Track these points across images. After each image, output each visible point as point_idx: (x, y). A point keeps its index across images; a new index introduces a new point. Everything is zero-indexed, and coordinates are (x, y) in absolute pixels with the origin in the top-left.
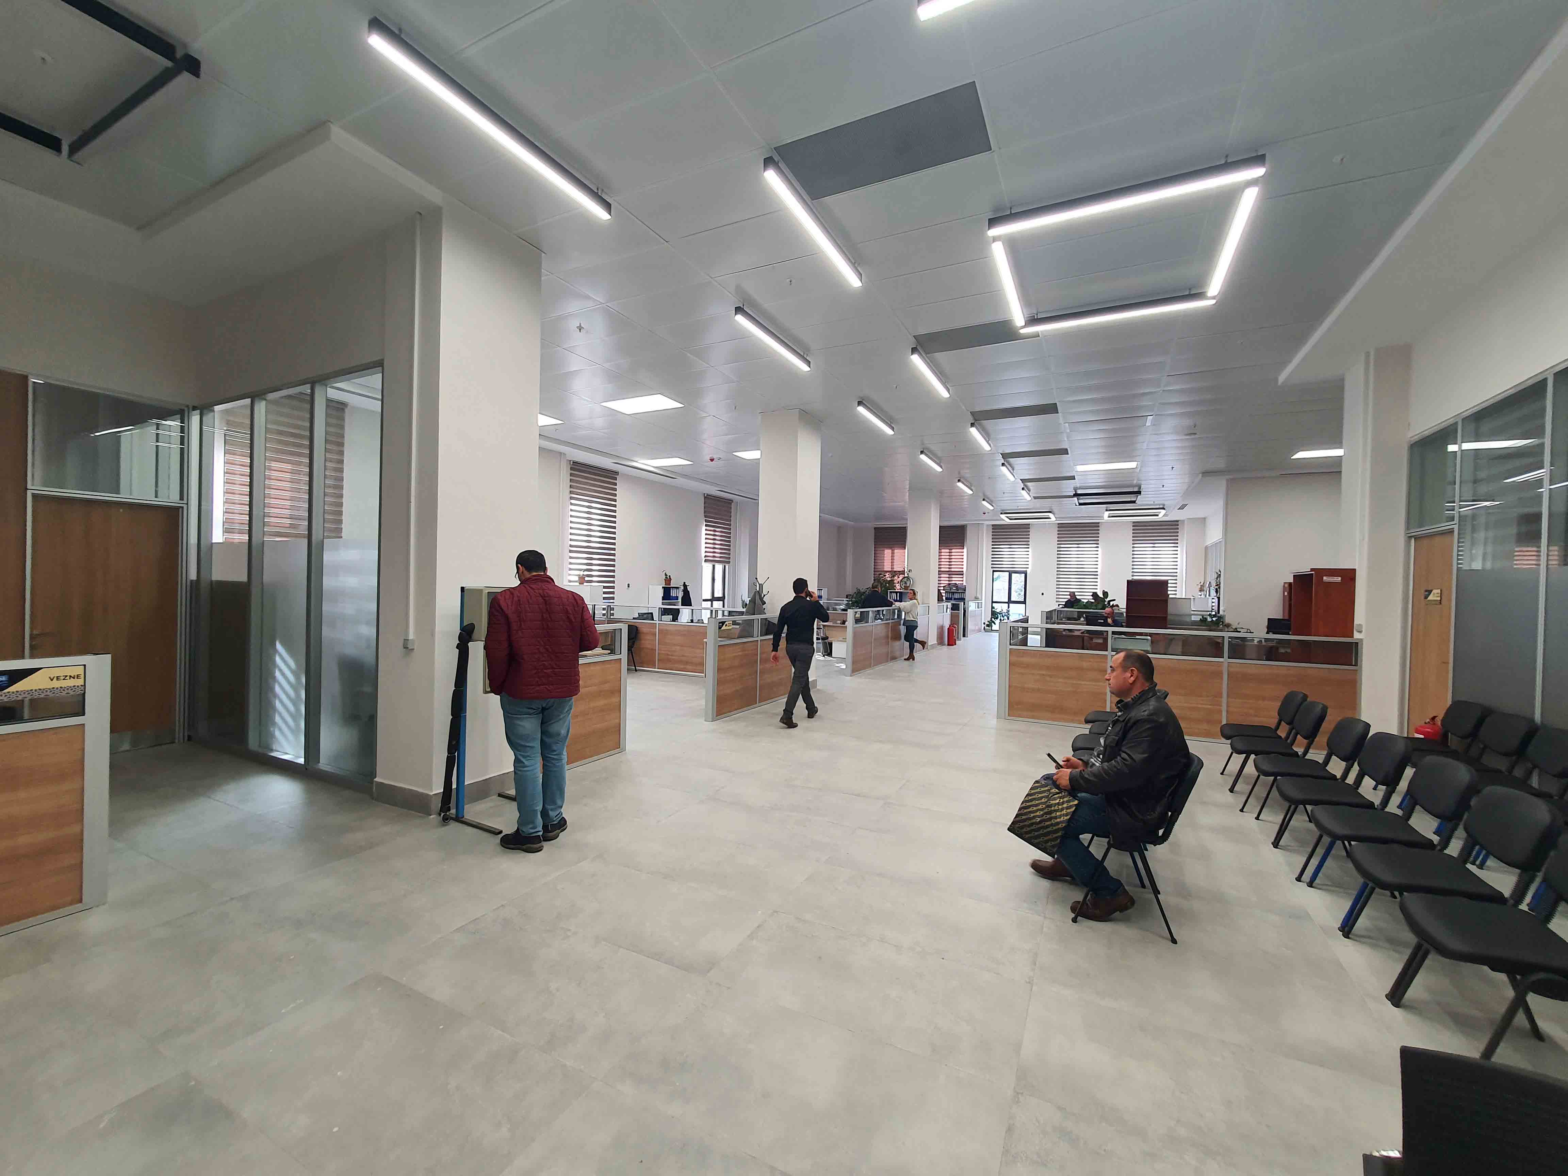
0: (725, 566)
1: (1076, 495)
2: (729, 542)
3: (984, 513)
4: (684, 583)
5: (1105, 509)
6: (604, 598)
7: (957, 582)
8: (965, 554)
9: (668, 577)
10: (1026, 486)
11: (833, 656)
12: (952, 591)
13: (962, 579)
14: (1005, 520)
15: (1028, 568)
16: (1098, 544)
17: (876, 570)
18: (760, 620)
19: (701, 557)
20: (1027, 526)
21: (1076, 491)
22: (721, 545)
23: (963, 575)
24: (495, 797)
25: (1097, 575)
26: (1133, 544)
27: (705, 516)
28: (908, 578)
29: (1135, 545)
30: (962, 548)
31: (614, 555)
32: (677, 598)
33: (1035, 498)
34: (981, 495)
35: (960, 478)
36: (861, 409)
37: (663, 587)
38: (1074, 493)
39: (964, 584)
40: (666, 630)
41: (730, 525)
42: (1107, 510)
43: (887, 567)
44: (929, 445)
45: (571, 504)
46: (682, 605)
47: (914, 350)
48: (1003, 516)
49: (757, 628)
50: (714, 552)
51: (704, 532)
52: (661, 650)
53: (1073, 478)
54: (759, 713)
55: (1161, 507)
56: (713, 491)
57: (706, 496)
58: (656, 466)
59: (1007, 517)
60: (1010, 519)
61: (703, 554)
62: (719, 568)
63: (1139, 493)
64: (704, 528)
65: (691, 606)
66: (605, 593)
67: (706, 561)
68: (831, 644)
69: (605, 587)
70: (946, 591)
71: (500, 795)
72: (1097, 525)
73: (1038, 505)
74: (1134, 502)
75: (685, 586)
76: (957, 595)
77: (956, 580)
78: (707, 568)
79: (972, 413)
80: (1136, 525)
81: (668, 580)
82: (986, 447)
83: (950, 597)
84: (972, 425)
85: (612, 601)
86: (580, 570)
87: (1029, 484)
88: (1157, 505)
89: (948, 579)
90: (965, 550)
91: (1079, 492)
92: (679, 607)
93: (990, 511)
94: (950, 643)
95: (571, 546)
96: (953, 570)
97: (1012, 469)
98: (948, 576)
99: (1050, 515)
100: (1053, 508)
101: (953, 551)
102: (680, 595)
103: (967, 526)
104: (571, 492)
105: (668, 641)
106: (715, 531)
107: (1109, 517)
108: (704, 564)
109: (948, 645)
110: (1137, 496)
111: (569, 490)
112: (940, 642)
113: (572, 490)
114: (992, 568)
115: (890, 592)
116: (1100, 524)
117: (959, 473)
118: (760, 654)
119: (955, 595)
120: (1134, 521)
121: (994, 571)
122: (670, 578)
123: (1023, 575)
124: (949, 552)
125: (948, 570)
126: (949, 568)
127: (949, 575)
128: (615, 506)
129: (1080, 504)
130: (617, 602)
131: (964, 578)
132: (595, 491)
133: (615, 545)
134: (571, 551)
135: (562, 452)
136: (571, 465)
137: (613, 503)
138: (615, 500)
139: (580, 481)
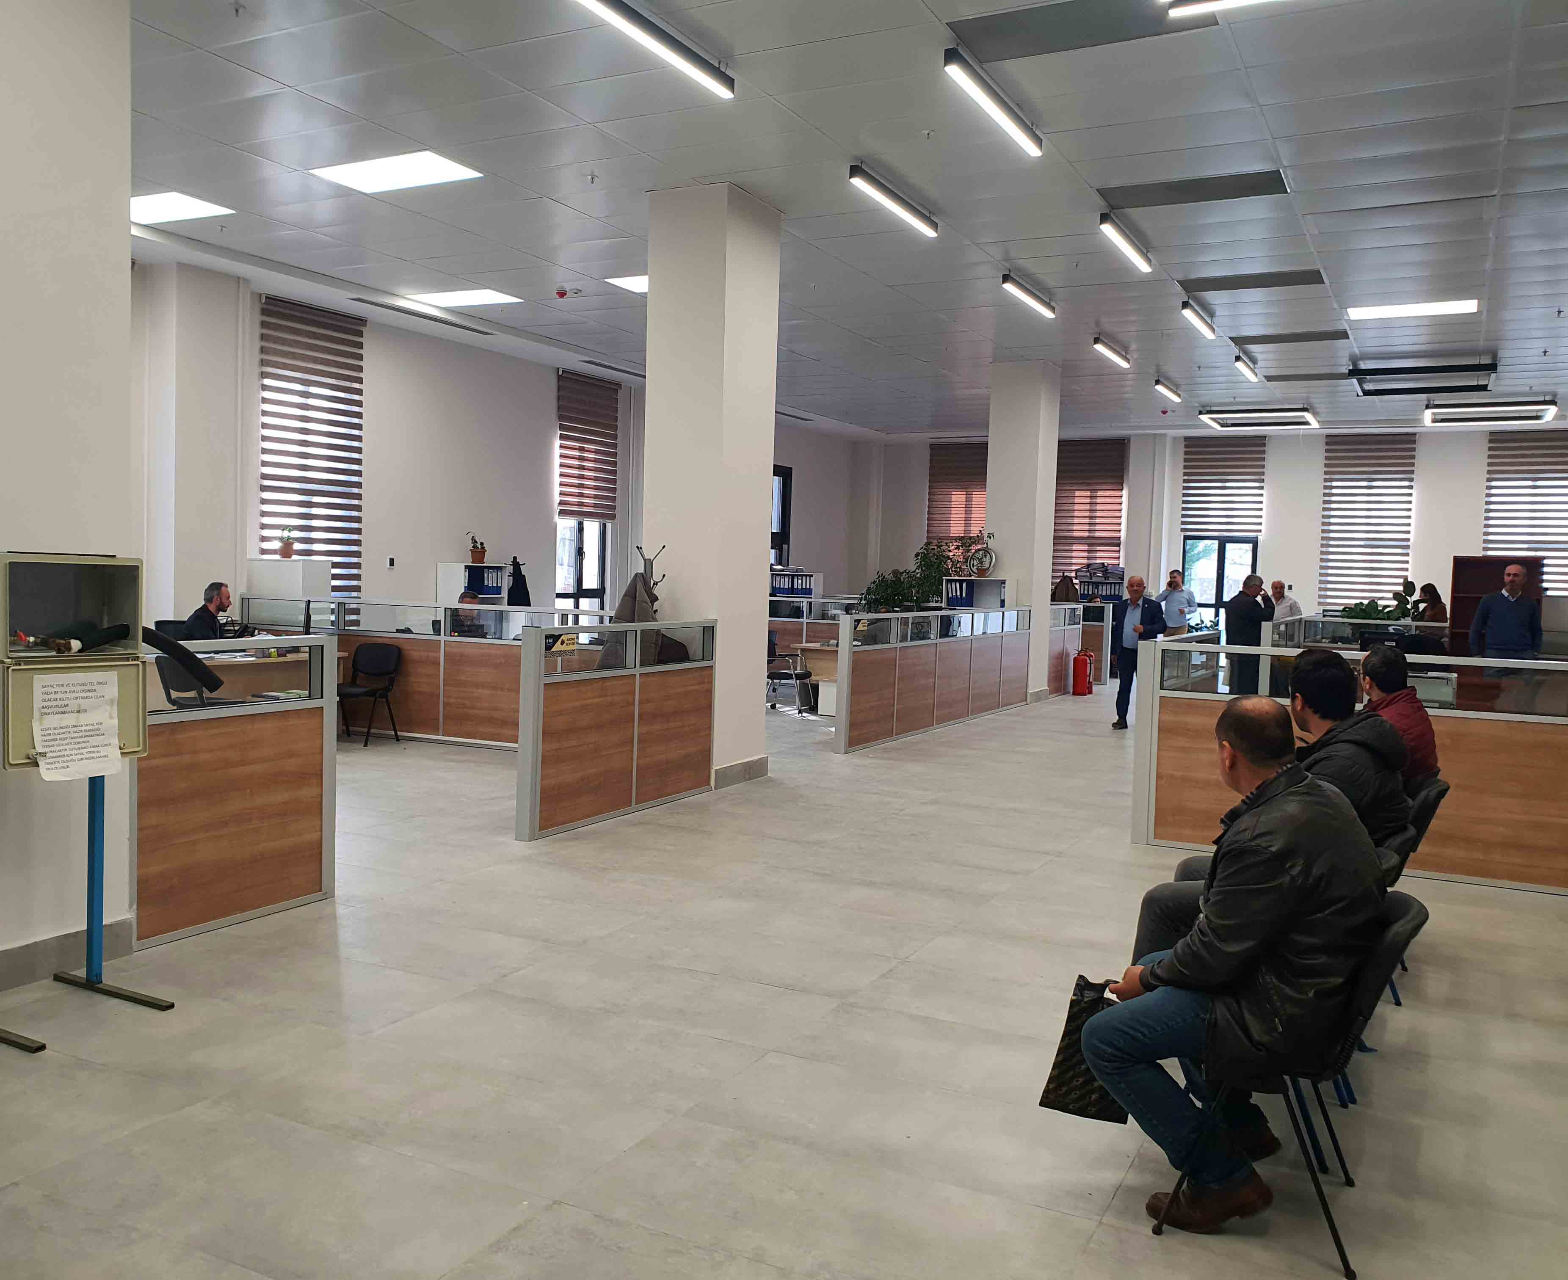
0: (604, 525)
1: (1356, 373)
2: (614, 473)
3: (1164, 412)
4: (515, 558)
5: (1426, 403)
6: (335, 589)
7: (1106, 561)
8: (1125, 500)
9: (479, 546)
10: (1246, 353)
11: (819, 713)
12: (1094, 580)
13: (1116, 555)
14: (1210, 425)
15: (1260, 531)
16: (1411, 480)
17: (931, 535)
18: (639, 633)
19: (552, 506)
20: (1260, 441)
21: (1355, 364)
22: (596, 479)
23: (1119, 545)
24: (49, 982)
25: (1408, 547)
26: (1489, 480)
27: (561, 418)
28: (987, 551)
29: (1494, 484)
30: (1120, 487)
31: (359, 497)
32: (498, 590)
33: (1269, 378)
34: (1152, 370)
35: (1100, 334)
36: (858, 182)
37: (466, 567)
38: (1351, 368)
39: (1121, 566)
40: (462, 655)
41: (615, 437)
42: (1427, 407)
43: (956, 529)
44: (1020, 262)
45: (265, 388)
46: (509, 604)
47: (951, 56)
48: (1205, 418)
49: (633, 651)
50: (581, 495)
51: (557, 451)
52: (449, 697)
53: (1344, 335)
54: (634, 824)
55: (1548, 398)
56: (575, 362)
57: (560, 373)
58: (442, 306)
59: (1212, 419)
60: (1222, 426)
61: (557, 499)
62: (592, 528)
63: (1492, 367)
64: (558, 442)
65: (529, 605)
66: (335, 577)
67: (562, 513)
68: (815, 688)
69: (335, 565)
70: (1082, 580)
71: (57, 978)
72: (1409, 439)
73: (1278, 394)
74: (1484, 388)
75: (516, 565)
76: (1104, 588)
77: (1104, 556)
78: (565, 526)
79: (1102, 192)
80: (1496, 437)
81: (478, 551)
82: (1144, 267)
83: (1090, 593)
84: (1104, 218)
85: (354, 594)
86: (284, 528)
87: (1254, 348)
88: (1536, 394)
89: (1086, 554)
90: (1125, 493)
91: (1363, 366)
92: (504, 607)
93: (1175, 408)
94: (1079, 691)
95: (265, 477)
96: (1097, 534)
97: (1208, 312)
98: (1086, 548)
99: (1308, 416)
100: (1312, 400)
101: (1100, 493)
102: (506, 583)
103: (1129, 441)
104: (263, 363)
105: (464, 678)
106: (582, 449)
107: (1434, 421)
108: (557, 519)
109: (1074, 694)
110: (1490, 375)
111: (257, 357)
112: (1058, 685)
113: (265, 357)
114: (1183, 530)
115: (948, 581)
116: (1417, 436)
117: (1097, 323)
118: (640, 703)
119: (1100, 587)
120: (1493, 429)
121: (1186, 538)
122: (483, 548)
123: (1249, 546)
124: (1091, 497)
125: (1086, 534)
126: (1089, 531)
127: (1089, 545)
128: (359, 392)
129: (1367, 393)
130: (365, 595)
131: (1121, 552)
132: (316, 360)
133: (361, 476)
134: (264, 489)
135: (239, 275)
136: (265, 303)
137: (356, 385)
138: (360, 381)
139: (284, 339)
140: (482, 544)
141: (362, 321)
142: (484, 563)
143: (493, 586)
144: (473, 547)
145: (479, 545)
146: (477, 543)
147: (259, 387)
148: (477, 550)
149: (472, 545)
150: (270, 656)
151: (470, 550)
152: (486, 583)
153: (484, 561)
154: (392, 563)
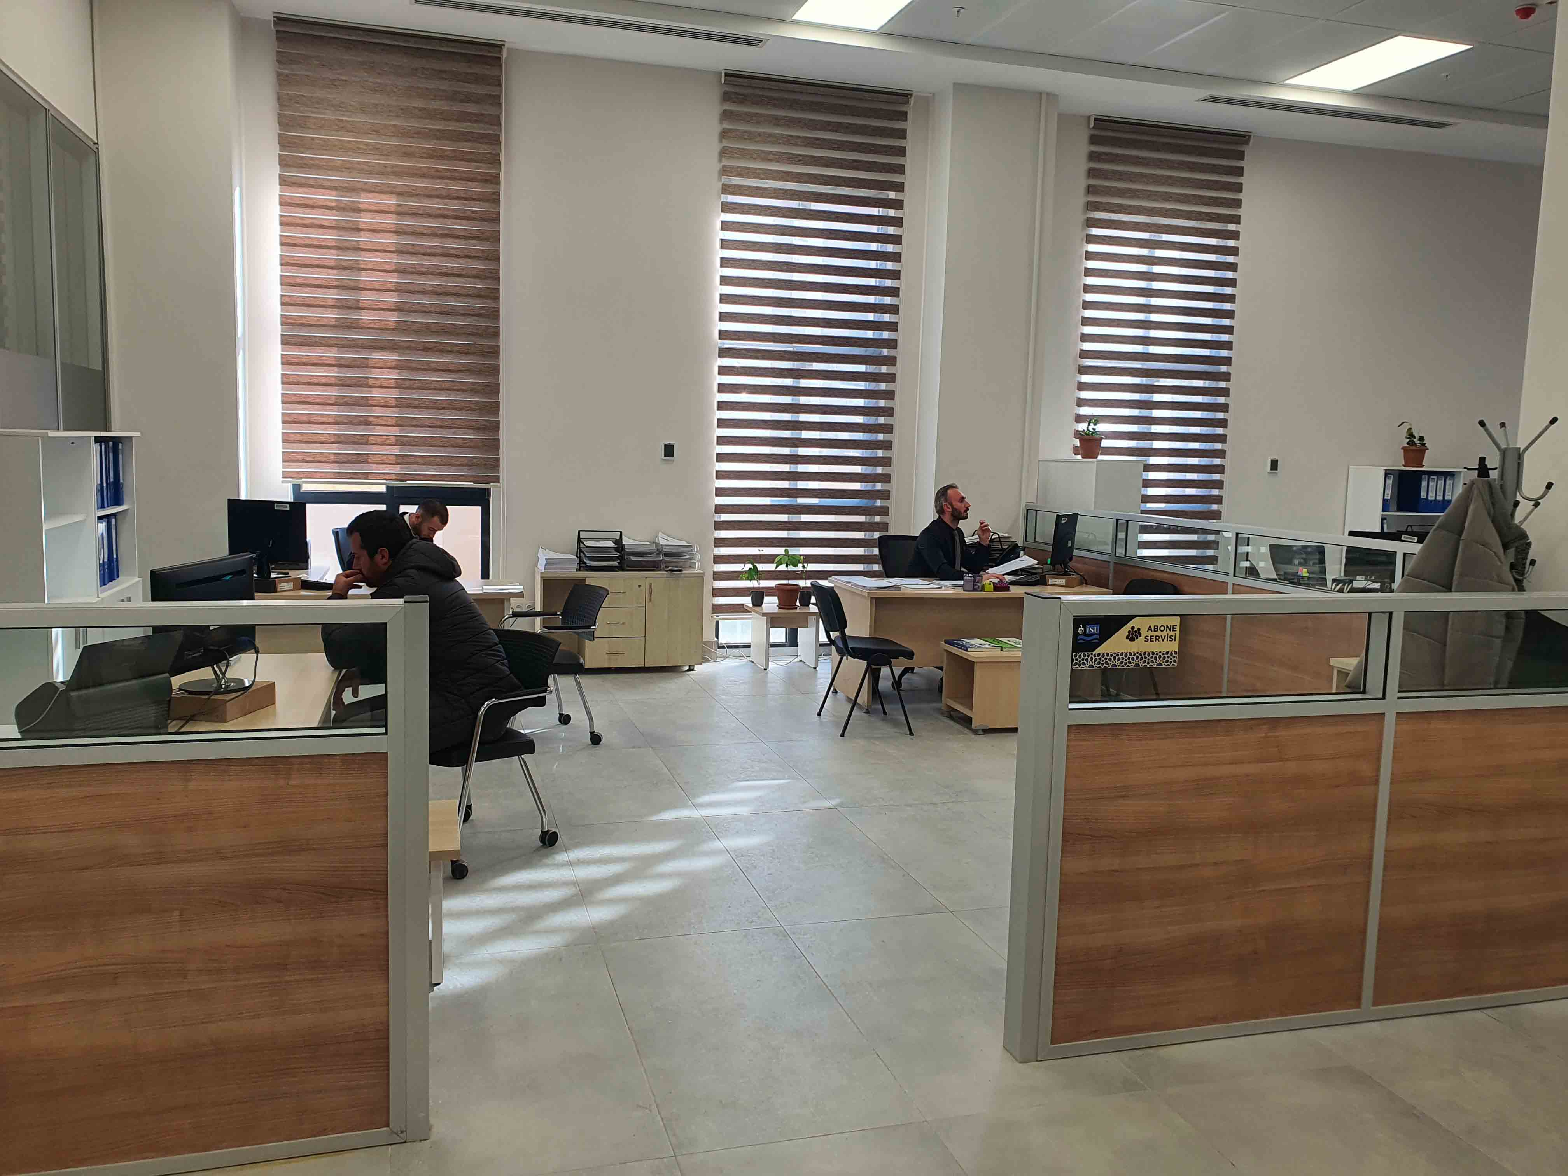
9: (1417, 443)
37: (1394, 472)
75: (1483, 469)
81: (1415, 450)
85: (1214, 507)
111: (1080, 199)
113: (1092, 199)
122: (1423, 446)
128: (1234, 235)
132: (1167, 197)
133: (1231, 349)
134: (1083, 370)
135: (1041, 91)
136: (1093, 128)
137: (1232, 227)
138: (1236, 220)
139: (1121, 173)
140: (1421, 438)
141: (1243, 138)
142: (1422, 466)
143: (1436, 500)
144: (1408, 443)
145: (1416, 441)
146: (1415, 438)
147: (1082, 240)
148: (1414, 448)
149: (1408, 440)
150: (983, 589)
151: (1403, 448)
152: (1423, 495)
153: (1423, 464)
154: (1274, 465)
